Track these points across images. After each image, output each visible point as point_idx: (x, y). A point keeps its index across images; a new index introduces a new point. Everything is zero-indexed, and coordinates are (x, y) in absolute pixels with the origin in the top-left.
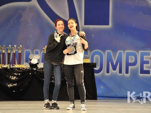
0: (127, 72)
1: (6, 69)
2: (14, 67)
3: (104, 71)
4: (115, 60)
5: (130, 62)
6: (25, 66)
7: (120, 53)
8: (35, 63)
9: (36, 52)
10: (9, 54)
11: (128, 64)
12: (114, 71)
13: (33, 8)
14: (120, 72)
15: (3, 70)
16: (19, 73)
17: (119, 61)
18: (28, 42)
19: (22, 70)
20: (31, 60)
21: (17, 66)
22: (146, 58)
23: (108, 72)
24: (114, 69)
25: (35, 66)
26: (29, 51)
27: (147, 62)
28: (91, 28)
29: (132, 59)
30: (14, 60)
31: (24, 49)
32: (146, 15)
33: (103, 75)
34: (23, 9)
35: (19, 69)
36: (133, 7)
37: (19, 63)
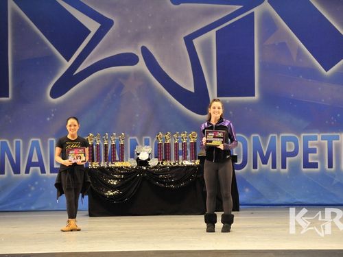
0: (284, 166)
1: (102, 169)
2: (113, 165)
3: (249, 166)
4: (265, 148)
5: (288, 150)
6: (130, 163)
7: (273, 138)
8: (144, 159)
9: (145, 139)
10: (106, 146)
11: (285, 155)
12: (265, 166)
13: (139, 75)
14: (274, 166)
15: (98, 171)
16: (121, 174)
17: (272, 150)
18: (134, 126)
19: (126, 170)
20: (138, 154)
21: (118, 164)
22: (312, 145)
23: (255, 167)
24: (265, 162)
25: (145, 163)
26: (135, 139)
27: (314, 151)
28: (228, 102)
29: (290, 147)
30: (114, 154)
31: (128, 135)
32: (310, 80)
33: (248, 172)
34: (125, 76)
35: (121, 168)
36: (290, 68)
37: (122, 160)
